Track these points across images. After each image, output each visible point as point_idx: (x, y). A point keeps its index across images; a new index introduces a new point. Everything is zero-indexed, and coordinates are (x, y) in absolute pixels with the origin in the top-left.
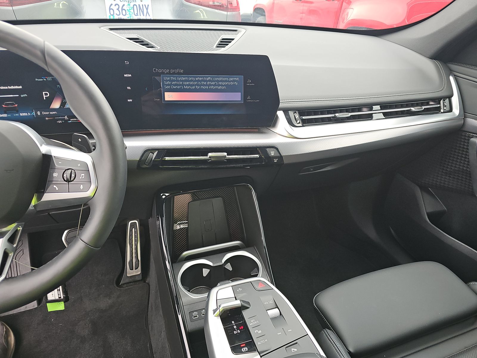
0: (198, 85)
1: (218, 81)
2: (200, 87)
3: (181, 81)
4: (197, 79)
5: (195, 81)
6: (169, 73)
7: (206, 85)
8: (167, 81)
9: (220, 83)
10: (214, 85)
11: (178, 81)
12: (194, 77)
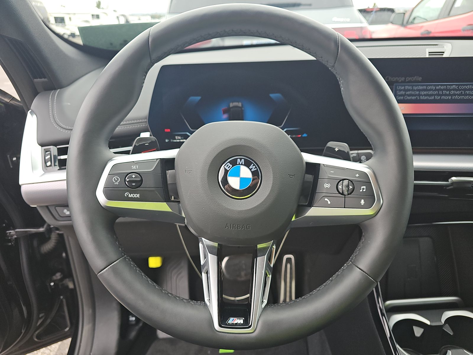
0: (438, 95)
1: (465, 90)
2: (441, 98)
3: (417, 90)
4: (437, 88)
5: (436, 90)
6: (404, 82)
7: (449, 95)
8: (400, 90)
9: (468, 92)
10: (459, 95)
11: (414, 90)
12: (434, 85)
